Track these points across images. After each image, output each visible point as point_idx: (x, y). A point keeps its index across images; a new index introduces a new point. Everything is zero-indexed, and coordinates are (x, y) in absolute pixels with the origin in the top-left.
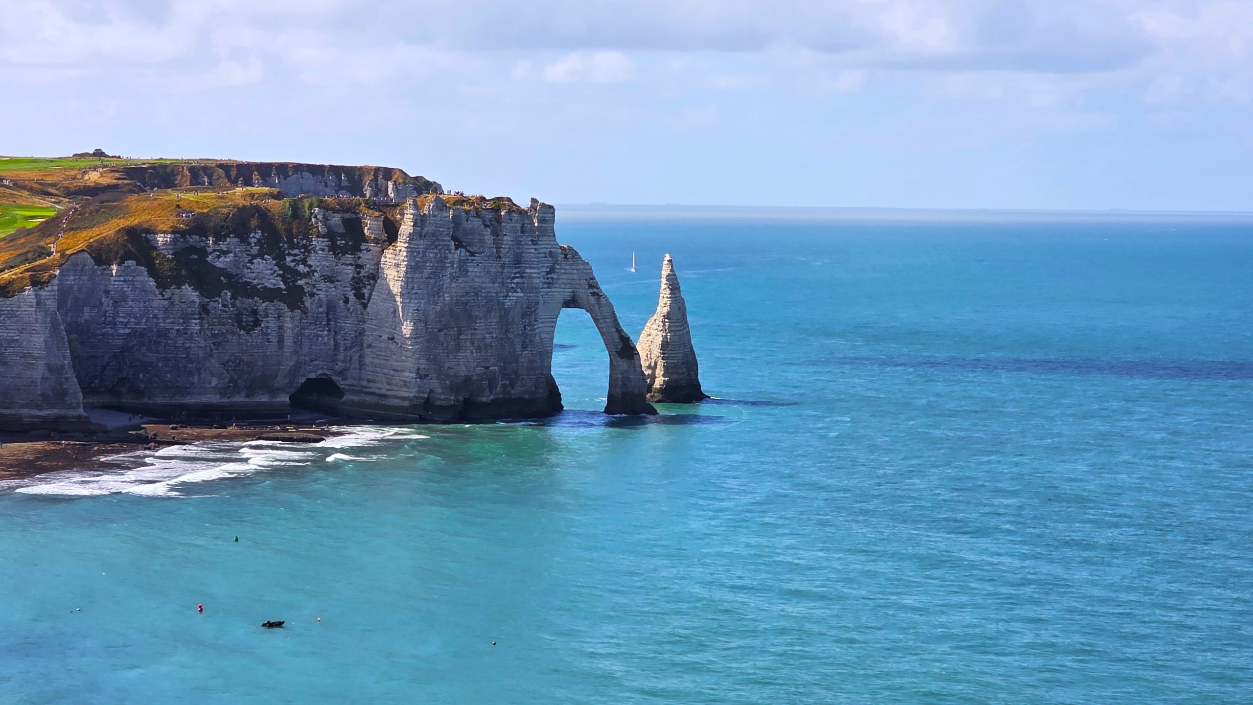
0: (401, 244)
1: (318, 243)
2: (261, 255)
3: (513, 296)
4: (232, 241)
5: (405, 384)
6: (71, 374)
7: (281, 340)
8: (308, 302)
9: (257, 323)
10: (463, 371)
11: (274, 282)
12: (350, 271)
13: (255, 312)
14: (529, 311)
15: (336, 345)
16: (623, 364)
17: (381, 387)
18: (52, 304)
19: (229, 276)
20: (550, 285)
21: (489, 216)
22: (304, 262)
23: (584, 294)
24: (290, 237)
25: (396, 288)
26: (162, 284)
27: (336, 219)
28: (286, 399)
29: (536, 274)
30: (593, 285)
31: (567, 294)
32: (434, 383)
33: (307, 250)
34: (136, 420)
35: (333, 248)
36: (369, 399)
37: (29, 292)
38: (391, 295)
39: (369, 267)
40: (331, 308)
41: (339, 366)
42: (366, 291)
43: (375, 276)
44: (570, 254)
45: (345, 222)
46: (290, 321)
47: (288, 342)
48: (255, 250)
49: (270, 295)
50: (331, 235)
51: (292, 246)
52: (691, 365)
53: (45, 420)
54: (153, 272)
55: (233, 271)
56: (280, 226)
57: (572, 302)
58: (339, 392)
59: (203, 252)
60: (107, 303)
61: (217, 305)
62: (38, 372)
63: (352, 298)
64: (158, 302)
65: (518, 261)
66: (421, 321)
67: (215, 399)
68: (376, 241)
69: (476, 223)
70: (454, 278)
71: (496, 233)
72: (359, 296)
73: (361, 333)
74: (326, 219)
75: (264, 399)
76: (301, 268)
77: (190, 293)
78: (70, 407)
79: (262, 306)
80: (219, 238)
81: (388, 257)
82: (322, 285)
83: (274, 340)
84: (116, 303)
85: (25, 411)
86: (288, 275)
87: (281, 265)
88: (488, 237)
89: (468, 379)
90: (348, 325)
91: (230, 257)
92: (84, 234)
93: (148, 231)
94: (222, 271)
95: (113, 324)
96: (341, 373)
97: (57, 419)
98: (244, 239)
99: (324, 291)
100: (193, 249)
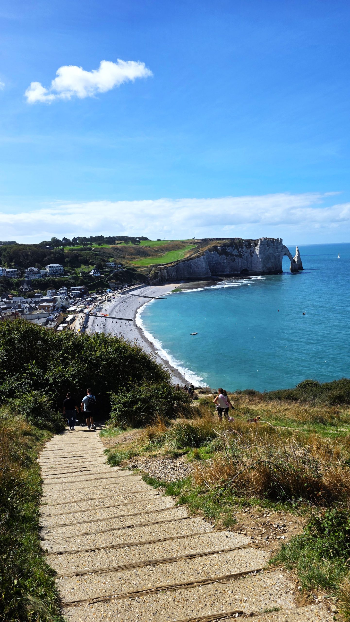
0: (258, 246)
1: (244, 247)
2: (235, 249)
3: (276, 254)
4: (230, 247)
5: (260, 269)
6: (209, 270)
7: (239, 263)
8: (243, 256)
9: (235, 260)
10: (269, 267)
11: (238, 254)
12: (249, 251)
13: (234, 259)
14: (279, 256)
15: (248, 264)
16: (294, 264)
17: (256, 270)
18: (206, 258)
19: (230, 253)
20: (282, 252)
21: (272, 241)
22: (242, 250)
23: (287, 253)
24: (239, 246)
25: (258, 253)
26: (220, 255)
27: (247, 243)
28: (239, 272)
29: (280, 250)
30: (289, 252)
31: (284, 253)
32: (264, 269)
33: (242, 248)
34: (217, 277)
35: (247, 248)
36: (253, 272)
37: (202, 257)
38: (257, 255)
39: (253, 250)
40: (247, 257)
41: (248, 267)
42: (252, 254)
43: (254, 251)
44: (285, 247)
45: (248, 243)
46: (240, 260)
47: (240, 263)
48: (234, 249)
49: (236, 256)
50: (246, 245)
51: (240, 248)
52: (301, 264)
53: (205, 277)
54: (218, 253)
55: (230, 252)
56: (238, 244)
57: (285, 255)
58: (248, 271)
59: (226, 249)
60: (211, 259)
61: (228, 258)
62: (204, 269)
63: (250, 256)
64: (219, 258)
65: (277, 248)
66: (262, 259)
67: (229, 273)
68: (253, 246)
69: (270, 242)
70: (267, 251)
71: (273, 244)
72: (251, 255)
73: (252, 261)
74: (245, 243)
75: (236, 272)
76: (241, 251)
77: (224, 256)
78: (209, 275)
79: (236, 258)
80: (228, 247)
81: (256, 248)
82: (245, 254)
83: (238, 263)
84: (212, 258)
85: (202, 276)
86: (240, 252)
87: (238, 251)
88: (272, 244)
89: (270, 268)
90: (249, 260)
91: (230, 250)
92: (206, 247)
93: (217, 246)
94: (229, 252)
95: (212, 262)
96: (248, 268)
97: (207, 277)
98: (232, 247)
99: (246, 255)
100: (224, 249)
